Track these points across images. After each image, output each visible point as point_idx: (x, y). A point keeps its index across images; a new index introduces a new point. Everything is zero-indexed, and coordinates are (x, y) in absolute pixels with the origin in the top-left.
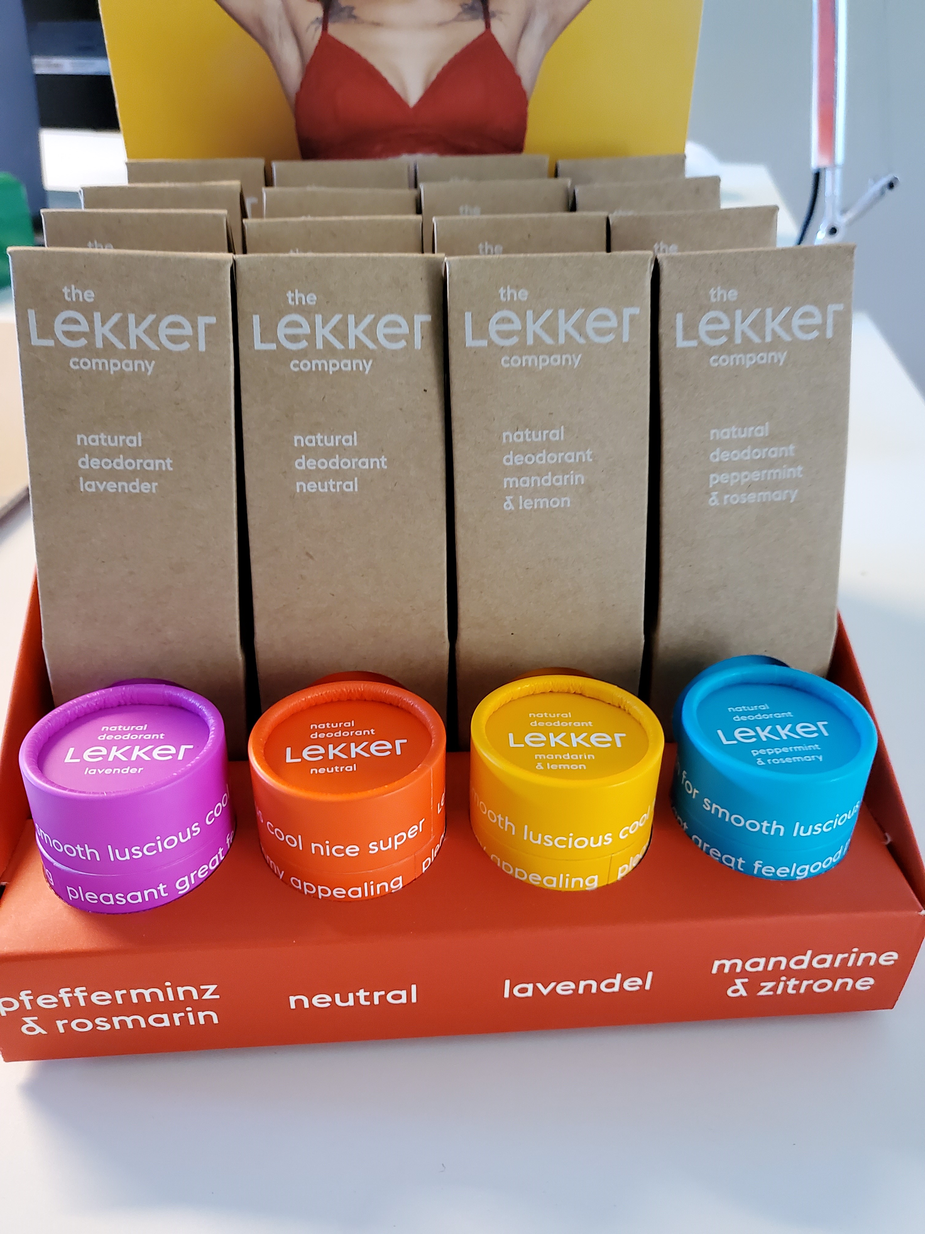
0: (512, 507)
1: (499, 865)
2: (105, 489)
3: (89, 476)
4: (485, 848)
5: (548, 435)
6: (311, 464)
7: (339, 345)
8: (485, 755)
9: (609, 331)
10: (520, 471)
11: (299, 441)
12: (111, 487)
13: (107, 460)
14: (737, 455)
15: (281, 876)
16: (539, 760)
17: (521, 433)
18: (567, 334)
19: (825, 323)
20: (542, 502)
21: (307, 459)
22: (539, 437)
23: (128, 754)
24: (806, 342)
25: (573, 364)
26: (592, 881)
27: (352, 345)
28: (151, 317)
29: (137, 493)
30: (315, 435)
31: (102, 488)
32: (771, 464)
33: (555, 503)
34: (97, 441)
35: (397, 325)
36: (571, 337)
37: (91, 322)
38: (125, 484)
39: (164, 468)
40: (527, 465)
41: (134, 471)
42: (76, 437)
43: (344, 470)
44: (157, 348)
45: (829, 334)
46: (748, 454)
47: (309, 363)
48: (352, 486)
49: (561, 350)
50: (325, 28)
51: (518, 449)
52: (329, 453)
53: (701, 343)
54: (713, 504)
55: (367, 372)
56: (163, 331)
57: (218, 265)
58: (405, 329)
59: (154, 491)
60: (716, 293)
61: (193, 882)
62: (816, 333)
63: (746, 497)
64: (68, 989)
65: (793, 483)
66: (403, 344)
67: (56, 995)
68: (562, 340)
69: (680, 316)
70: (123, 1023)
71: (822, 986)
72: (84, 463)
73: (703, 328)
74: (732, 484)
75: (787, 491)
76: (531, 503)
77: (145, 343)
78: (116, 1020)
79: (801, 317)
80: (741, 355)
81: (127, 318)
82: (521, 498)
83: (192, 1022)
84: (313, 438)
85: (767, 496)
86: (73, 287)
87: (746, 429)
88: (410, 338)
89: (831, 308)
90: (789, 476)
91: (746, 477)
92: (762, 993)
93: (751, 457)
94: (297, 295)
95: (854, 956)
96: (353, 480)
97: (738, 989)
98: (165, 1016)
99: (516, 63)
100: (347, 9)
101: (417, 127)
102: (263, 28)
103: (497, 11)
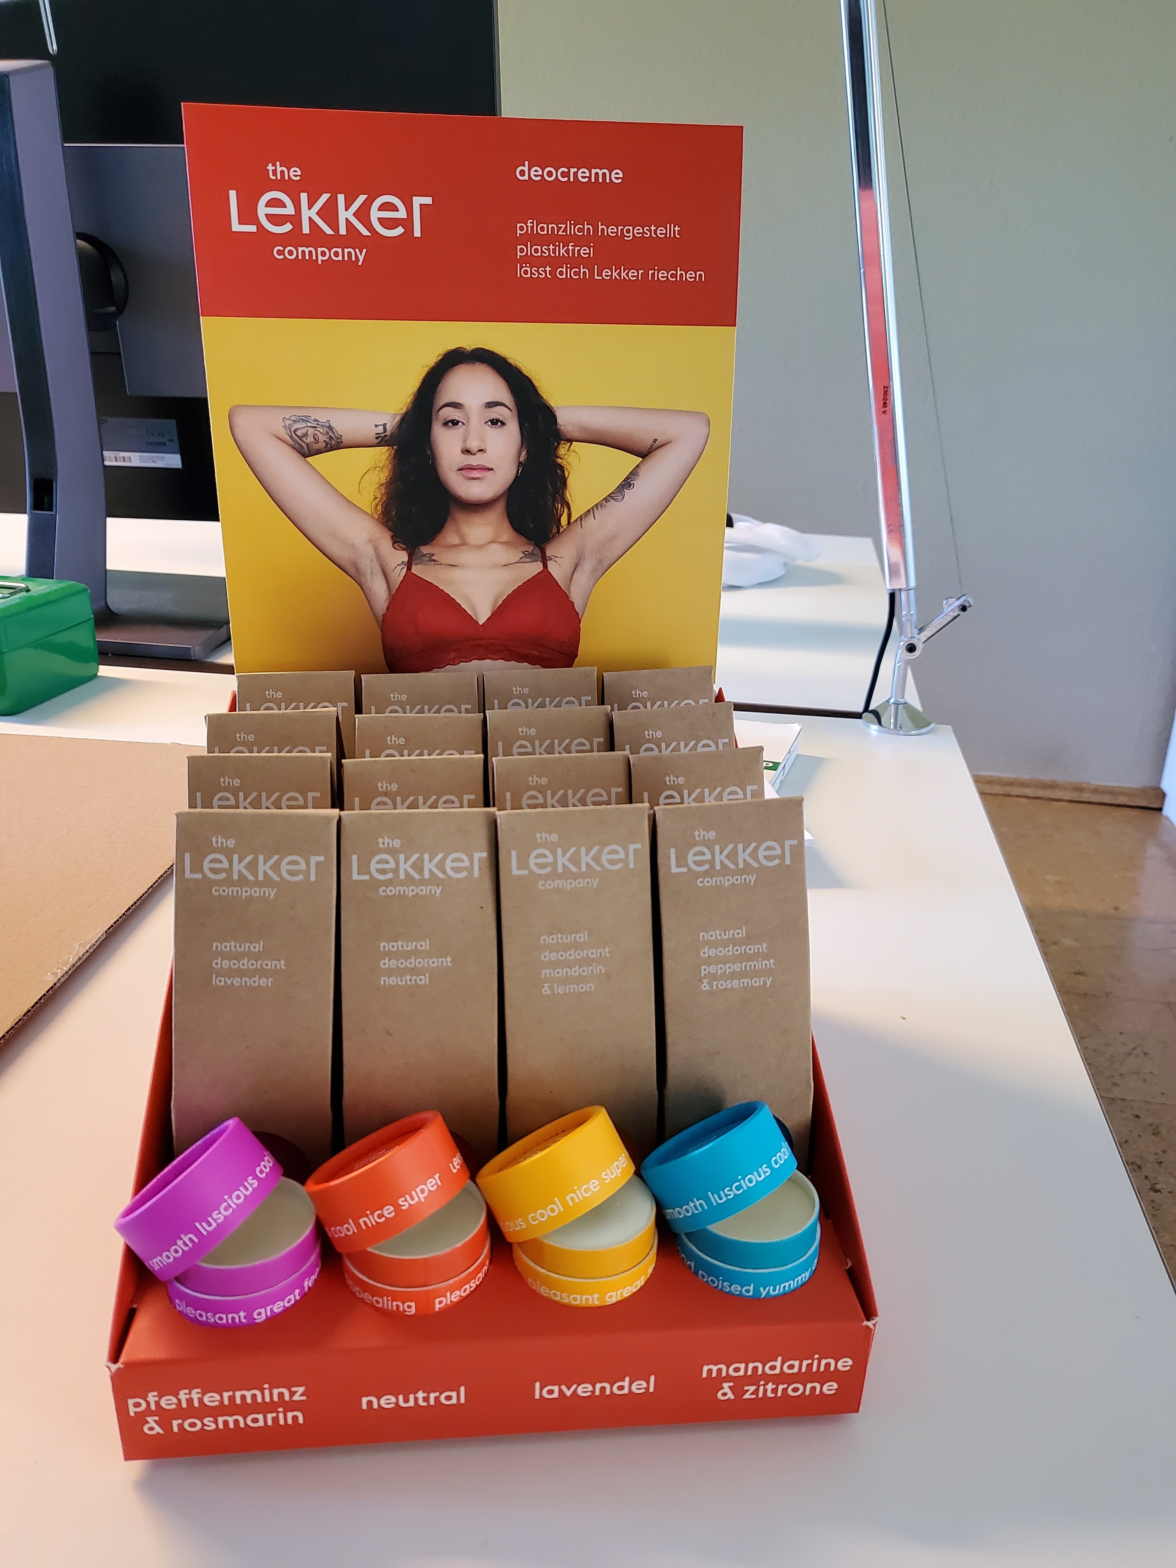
0: (549, 992)
2: (232, 983)
3: (220, 973)
5: (575, 937)
6: (393, 964)
7: (416, 876)
9: (619, 861)
10: (555, 964)
11: (384, 947)
12: (237, 981)
13: (235, 961)
14: (721, 952)
17: (554, 936)
18: (587, 864)
19: (784, 853)
20: (572, 988)
21: (390, 960)
22: (569, 939)
24: (770, 867)
25: (593, 885)
27: (427, 875)
28: (276, 857)
29: (256, 986)
30: (397, 942)
31: (229, 983)
32: (750, 958)
33: (582, 988)
34: (229, 947)
35: (461, 860)
36: (590, 866)
37: (231, 862)
38: (247, 979)
39: (278, 967)
40: (560, 960)
41: (256, 969)
42: (213, 944)
43: (418, 967)
44: (278, 879)
45: (788, 862)
46: (730, 951)
47: (393, 889)
48: (424, 980)
49: (582, 876)
50: (409, 569)
51: (552, 948)
52: (407, 955)
53: (690, 869)
54: (705, 989)
55: (438, 895)
56: (284, 867)
57: (328, 819)
58: (467, 863)
59: (270, 985)
60: (699, 834)
62: (777, 861)
63: (731, 983)
64: (187, 1391)
65: (768, 972)
66: (465, 874)
67: (176, 1395)
68: (584, 868)
69: (673, 851)
70: (226, 1423)
71: (795, 1390)
72: (217, 964)
73: (691, 858)
74: (719, 973)
75: (763, 978)
76: (564, 989)
77: (270, 876)
78: (220, 1420)
79: (765, 850)
80: (721, 878)
81: (257, 859)
82: (556, 985)
83: (282, 1422)
84: (395, 944)
85: (748, 982)
86: (220, 837)
87: (727, 932)
88: (470, 869)
89: (788, 843)
90: (764, 967)
91: (730, 968)
92: (747, 1396)
93: (733, 953)
94: (386, 840)
95: (816, 1362)
96: (425, 975)
97: (726, 1392)
98: (260, 1417)
99: (569, 591)
100: (428, 555)
101: (486, 639)
102: (357, 569)
103: (553, 556)
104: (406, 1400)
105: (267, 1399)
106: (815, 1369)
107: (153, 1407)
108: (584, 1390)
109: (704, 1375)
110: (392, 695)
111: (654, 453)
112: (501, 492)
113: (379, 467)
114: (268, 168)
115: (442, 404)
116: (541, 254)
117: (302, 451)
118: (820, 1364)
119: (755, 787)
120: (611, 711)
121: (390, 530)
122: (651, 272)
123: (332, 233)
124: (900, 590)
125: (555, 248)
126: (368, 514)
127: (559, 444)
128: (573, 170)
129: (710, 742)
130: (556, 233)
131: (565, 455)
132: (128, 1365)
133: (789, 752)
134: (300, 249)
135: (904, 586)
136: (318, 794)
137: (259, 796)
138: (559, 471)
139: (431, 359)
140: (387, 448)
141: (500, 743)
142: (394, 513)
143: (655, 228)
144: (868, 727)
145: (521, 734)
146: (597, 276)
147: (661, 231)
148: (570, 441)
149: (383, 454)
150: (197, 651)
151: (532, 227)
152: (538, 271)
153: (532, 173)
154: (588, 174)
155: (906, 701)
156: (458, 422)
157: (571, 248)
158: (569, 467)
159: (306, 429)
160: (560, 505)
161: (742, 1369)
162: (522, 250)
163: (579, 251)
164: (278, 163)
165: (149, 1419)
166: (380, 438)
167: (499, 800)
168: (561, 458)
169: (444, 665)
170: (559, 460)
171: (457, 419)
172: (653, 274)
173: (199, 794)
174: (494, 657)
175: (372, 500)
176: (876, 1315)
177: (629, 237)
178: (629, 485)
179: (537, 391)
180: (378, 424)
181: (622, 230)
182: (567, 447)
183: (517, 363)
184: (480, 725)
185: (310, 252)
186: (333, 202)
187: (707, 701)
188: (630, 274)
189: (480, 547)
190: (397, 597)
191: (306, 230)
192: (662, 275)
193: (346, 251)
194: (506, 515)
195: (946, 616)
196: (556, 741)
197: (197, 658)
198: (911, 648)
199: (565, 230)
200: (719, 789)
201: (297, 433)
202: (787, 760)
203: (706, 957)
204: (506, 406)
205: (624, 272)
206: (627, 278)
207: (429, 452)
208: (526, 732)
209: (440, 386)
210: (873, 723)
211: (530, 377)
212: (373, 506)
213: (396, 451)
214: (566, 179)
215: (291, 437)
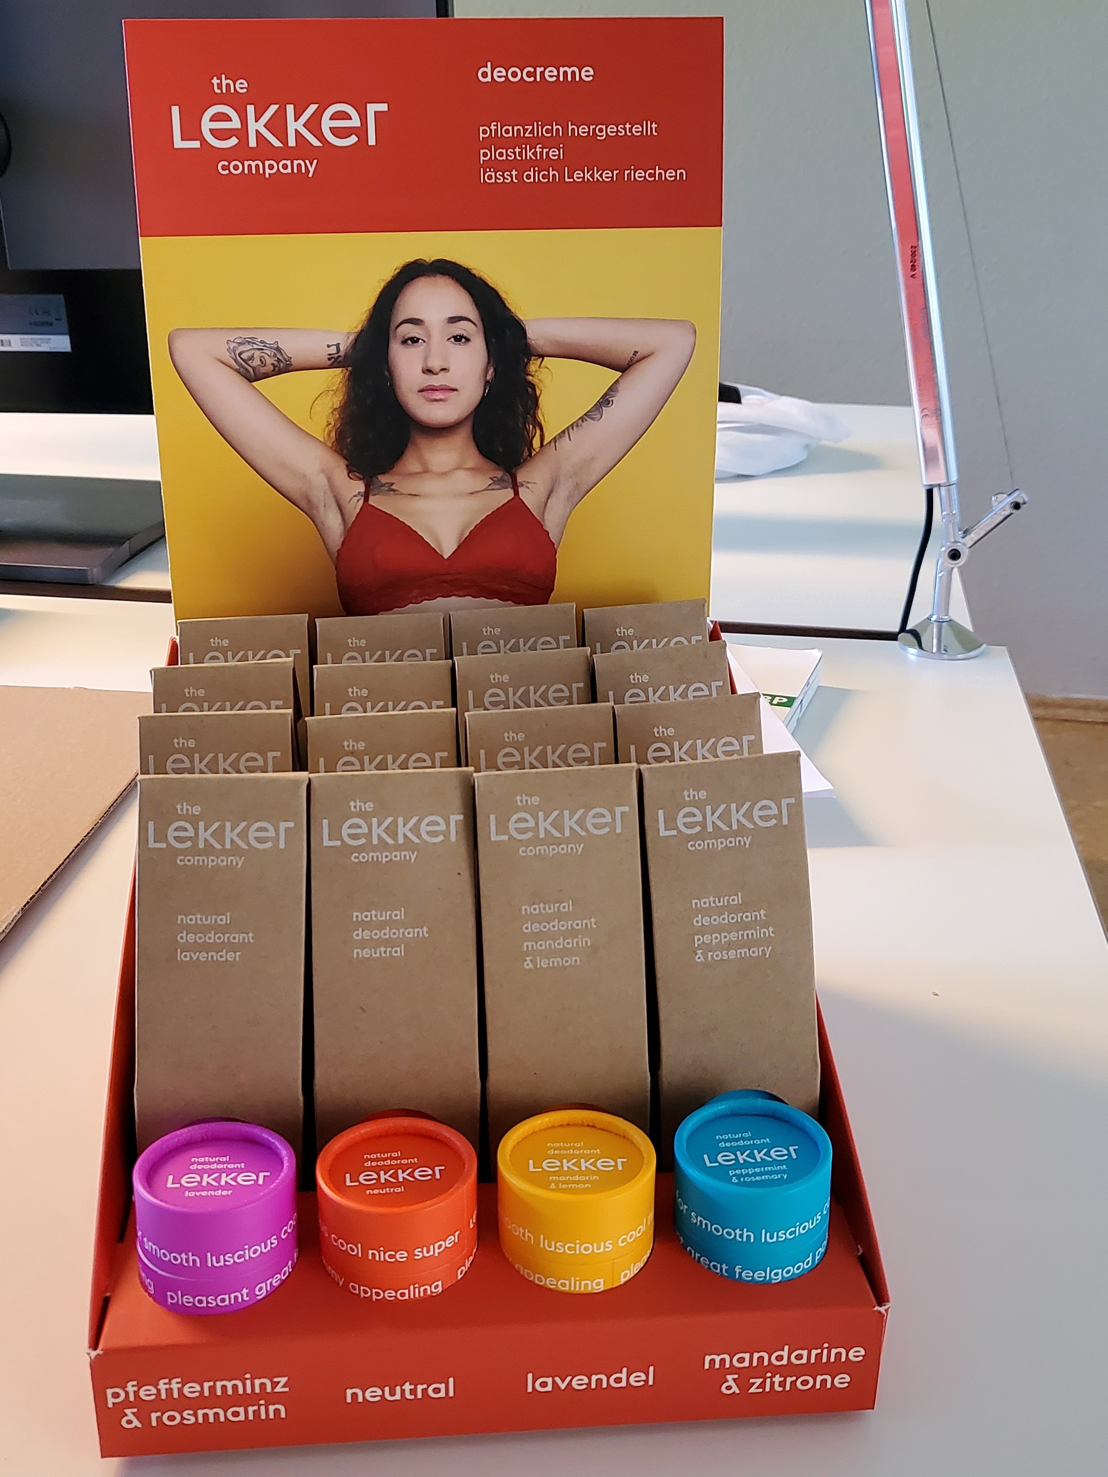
0: (531, 966)
1: (522, 1273)
2: (198, 958)
3: (185, 948)
4: (510, 1260)
5: (558, 908)
6: (367, 934)
7: (390, 841)
8: (511, 1179)
9: (606, 825)
10: (537, 936)
11: (357, 917)
12: (203, 956)
13: (200, 935)
14: (717, 920)
15: (341, 1284)
16: (553, 1181)
17: (536, 906)
18: (571, 829)
19: (780, 812)
20: (556, 961)
21: (363, 931)
22: (551, 909)
23: (218, 1180)
24: (766, 828)
25: (577, 851)
26: (598, 1284)
27: (401, 840)
28: (244, 824)
29: (223, 961)
30: (371, 911)
31: (195, 958)
32: (747, 926)
33: (567, 962)
34: (194, 920)
35: (437, 824)
36: (575, 831)
37: (196, 829)
38: (214, 954)
39: (246, 941)
40: (542, 931)
41: (222, 944)
42: (178, 917)
43: (393, 938)
44: (245, 847)
45: (785, 822)
46: (725, 919)
47: (366, 856)
48: (399, 952)
49: (567, 841)
50: (366, 499)
51: (535, 919)
52: (381, 926)
53: (679, 832)
54: (700, 960)
55: (412, 860)
56: (252, 834)
57: (296, 783)
58: (443, 827)
59: (237, 959)
60: (688, 794)
61: (269, 1289)
62: (774, 821)
63: (727, 954)
64: (167, 1381)
65: (767, 941)
66: (441, 838)
67: (156, 1386)
68: (567, 833)
69: (661, 812)
70: (205, 1416)
71: (805, 1383)
72: (182, 938)
73: (680, 821)
74: (714, 944)
75: (762, 948)
76: (547, 962)
77: (237, 844)
78: (200, 1413)
79: (760, 809)
80: (714, 841)
81: (224, 826)
82: (538, 958)
83: (263, 1416)
84: (369, 914)
85: (745, 952)
86: (185, 804)
87: (722, 899)
88: (446, 834)
89: (785, 802)
90: (762, 935)
91: (725, 937)
92: (752, 1390)
93: (728, 921)
94: (358, 804)
95: (825, 1351)
96: (400, 947)
97: (730, 1385)
98: (241, 1410)
99: (544, 521)
100: (387, 485)
101: (451, 574)
102: (309, 501)
103: (524, 482)
104: (392, 1393)
105: (249, 1391)
106: (824, 1360)
107: (132, 1398)
108: (579, 1382)
109: (707, 1366)
110: (350, 641)
111: (635, 366)
112: (466, 414)
113: (332, 391)
114: (213, 81)
115: (400, 320)
116: (506, 158)
117: (248, 375)
118: (830, 1354)
119: (752, 737)
120: (591, 656)
121: (346, 459)
122: (626, 172)
123: (281, 145)
124: (939, 485)
125: (522, 151)
126: (320, 441)
127: (529, 360)
128: (539, 70)
129: (702, 686)
130: (522, 135)
131: (536, 371)
132: (107, 1352)
133: (808, 684)
134: (246, 163)
135: (943, 481)
136: (278, 754)
137: (216, 757)
138: (530, 390)
139: (388, 273)
140: (340, 369)
141: (470, 692)
142: (349, 440)
143: (630, 126)
144: (905, 650)
145: (493, 682)
146: (568, 178)
147: (636, 129)
148: (542, 356)
149: (336, 377)
150: (95, 573)
151: (496, 130)
152: (503, 176)
153: (495, 74)
154: (555, 73)
155: (953, 618)
156: (418, 339)
157: (538, 150)
158: (540, 385)
159: (252, 352)
160: (531, 427)
161: (744, 1360)
162: (485, 155)
163: (548, 153)
164: (223, 76)
165: (128, 1411)
166: (333, 360)
167: (472, 759)
168: (532, 376)
169: (407, 603)
170: (530, 378)
171: (418, 336)
172: (629, 175)
173: (151, 757)
174: (461, 593)
175: (324, 427)
176: (888, 1301)
177: (603, 136)
178: (608, 402)
179: (505, 304)
180: (330, 344)
181: (594, 130)
182: (539, 363)
183: (481, 273)
184: (449, 673)
185: (257, 166)
186: (282, 112)
187: (700, 638)
188: (604, 175)
189: (444, 474)
190: (351, 532)
191: (253, 143)
192: (639, 175)
193: (296, 162)
194: (472, 439)
195: (996, 516)
196: (532, 688)
197: (95, 582)
198: (955, 555)
199: (532, 132)
200: (712, 740)
201: (243, 356)
202: (805, 694)
203: (699, 926)
204: (470, 321)
205: (597, 172)
206: (601, 179)
207: (386, 373)
208: (498, 678)
209: (398, 301)
210: (912, 646)
211: (496, 289)
212: (326, 433)
213: (351, 372)
214: (532, 79)
215: (236, 361)
